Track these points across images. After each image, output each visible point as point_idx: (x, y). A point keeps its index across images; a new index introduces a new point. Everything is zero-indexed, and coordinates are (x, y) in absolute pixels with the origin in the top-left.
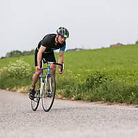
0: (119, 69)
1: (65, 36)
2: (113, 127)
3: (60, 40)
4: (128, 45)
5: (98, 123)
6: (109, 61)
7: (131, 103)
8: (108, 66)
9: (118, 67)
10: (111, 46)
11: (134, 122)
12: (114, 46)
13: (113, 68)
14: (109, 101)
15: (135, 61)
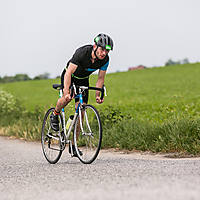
0: (141, 102)
1: (108, 47)
2: (131, 185)
3: (100, 53)
4: (155, 68)
5: (109, 180)
6: (127, 91)
7: (158, 151)
8: (126, 99)
9: (140, 100)
10: (130, 69)
11: (161, 178)
12: (134, 69)
13: (133, 101)
14: (126, 148)
15: (164, 90)
